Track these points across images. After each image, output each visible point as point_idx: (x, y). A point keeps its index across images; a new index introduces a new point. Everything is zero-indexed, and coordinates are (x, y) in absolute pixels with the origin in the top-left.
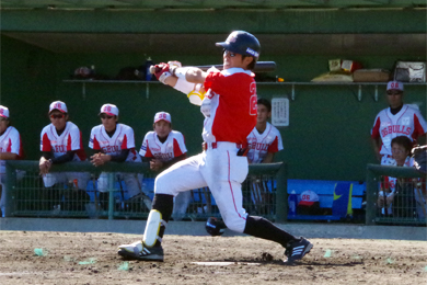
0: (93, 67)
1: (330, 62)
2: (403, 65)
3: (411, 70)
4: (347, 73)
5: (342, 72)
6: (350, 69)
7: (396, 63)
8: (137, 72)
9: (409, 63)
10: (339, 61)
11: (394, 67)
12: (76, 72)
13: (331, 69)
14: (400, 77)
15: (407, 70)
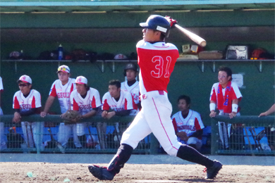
0: (22, 51)
1: (183, 47)
2: (232, 48)
3: (237, 51)
4: (194, 54)
5: (191, 53)
6: (196, 51)
7: (227, 46)
8: (52, 55)
9: (236, 47)
10: (189, 46)
11: (226, 49)
12: (11, 55)
13: (184, 51)
14: (230, 56)
15: (234, 51)
